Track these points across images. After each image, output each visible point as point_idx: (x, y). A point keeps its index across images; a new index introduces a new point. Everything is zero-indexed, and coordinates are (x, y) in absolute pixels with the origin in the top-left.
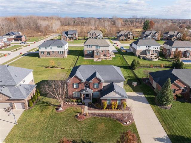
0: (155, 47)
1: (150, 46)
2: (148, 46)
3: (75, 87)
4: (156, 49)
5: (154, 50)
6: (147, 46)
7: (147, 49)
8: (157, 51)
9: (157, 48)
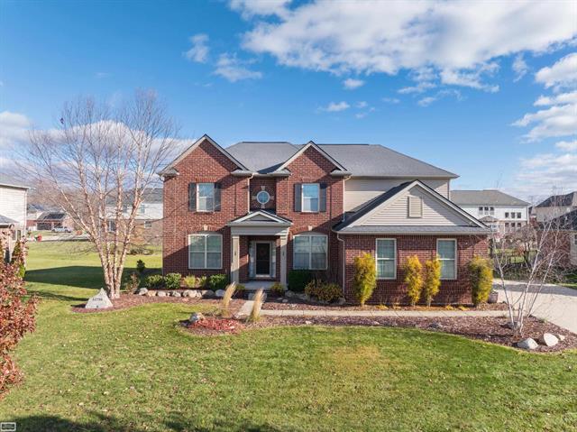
0: (510, 210)
1: (492, 209)
2: (486, 209)
3: (201, 205)
4: (516, 219)
5: (507, 219)
6: (481, 209)
7: (485, 218)
8: (519, 224)
9: (519, 216)
